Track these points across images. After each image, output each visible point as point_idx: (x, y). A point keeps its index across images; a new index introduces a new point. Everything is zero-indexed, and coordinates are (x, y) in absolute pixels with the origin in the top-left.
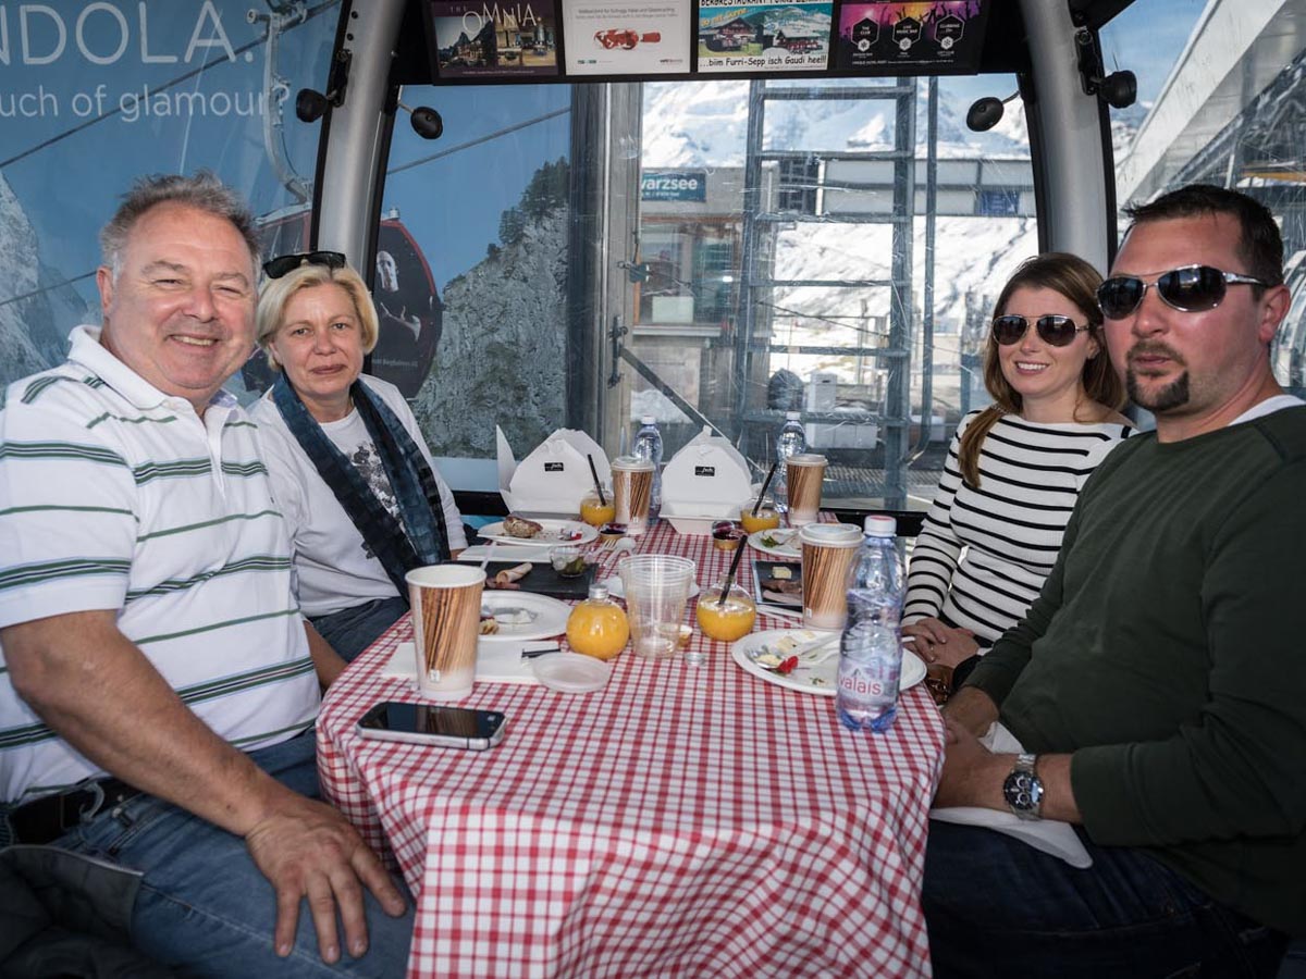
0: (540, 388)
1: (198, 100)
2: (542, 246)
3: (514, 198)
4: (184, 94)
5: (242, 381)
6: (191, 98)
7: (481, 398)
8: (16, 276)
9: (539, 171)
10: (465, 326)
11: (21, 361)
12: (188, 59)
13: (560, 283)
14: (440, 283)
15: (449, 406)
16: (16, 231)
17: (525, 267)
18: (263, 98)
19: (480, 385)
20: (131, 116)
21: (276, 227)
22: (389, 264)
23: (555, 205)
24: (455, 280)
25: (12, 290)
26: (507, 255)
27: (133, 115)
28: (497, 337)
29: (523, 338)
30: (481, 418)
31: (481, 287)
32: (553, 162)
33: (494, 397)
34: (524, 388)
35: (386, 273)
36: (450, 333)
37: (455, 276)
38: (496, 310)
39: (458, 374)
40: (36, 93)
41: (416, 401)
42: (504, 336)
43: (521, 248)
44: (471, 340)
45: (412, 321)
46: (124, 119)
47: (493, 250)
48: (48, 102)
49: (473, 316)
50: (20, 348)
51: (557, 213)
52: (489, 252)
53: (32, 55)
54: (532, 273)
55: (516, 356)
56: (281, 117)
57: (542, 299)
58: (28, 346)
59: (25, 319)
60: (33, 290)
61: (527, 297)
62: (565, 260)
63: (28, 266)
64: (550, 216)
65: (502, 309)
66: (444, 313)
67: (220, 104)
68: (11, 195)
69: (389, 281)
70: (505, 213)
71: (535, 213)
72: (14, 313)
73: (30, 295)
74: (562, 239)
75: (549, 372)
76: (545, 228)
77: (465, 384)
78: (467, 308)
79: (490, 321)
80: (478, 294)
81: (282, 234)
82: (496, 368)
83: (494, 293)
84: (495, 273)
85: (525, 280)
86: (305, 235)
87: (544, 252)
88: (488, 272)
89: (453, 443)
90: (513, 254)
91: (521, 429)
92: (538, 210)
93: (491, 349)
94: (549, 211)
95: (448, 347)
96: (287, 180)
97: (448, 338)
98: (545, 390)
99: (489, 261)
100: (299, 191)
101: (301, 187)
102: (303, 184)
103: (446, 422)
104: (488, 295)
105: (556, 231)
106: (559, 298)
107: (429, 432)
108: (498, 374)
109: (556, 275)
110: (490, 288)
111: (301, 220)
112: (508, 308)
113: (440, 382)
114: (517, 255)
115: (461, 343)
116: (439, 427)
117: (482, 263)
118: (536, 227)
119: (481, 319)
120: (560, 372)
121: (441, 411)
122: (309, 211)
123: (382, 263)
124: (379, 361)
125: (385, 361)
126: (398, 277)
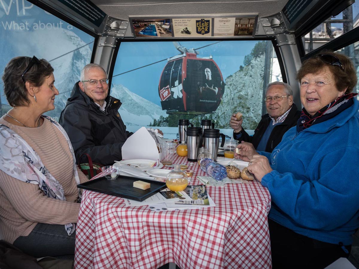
0: (254, 108)
2: (257, 66)
5: (161, 107)
7: (236, 111)
9: (256, 44)
10: (232, 90)
13: (261, 77)
15: (226, 114)
17: (251, 72)
19: (236, 107)
21: (174, 61)
22: (209, 72)
23: (261, 54)
24: (229, 76)
26: (246, 69)
28: (241, 93)
29: (250, 93)
31: (237, 78)
33: (240, 111)
34: (249, 108)
35: (208, 75)
36: (227, 91)
37: (230, 75)
38: (242, 85)
39: (229, 104)
41: (216, 113)
42: (244, 93)
43: (250, 67)
44: (233, 94)
45: (215, 89)
47: (241, 68)
49: (234, 87)
51: (262, 56)
54: (253, 74)
55: (247, 99)
57: (256, 82)
61: (251, 81)
62: (264, 70)
64: (259, 57)
65: (243, 85)
66: (225, 86)
69: (208, 77)
70: (246, 57)
71: (255, 56)
74: (263, 64)
75: (257, 103)
76: (258, 61)
77: (230, 107)
78: (232, 85)
79: (239, 88)
80: (236, 81)
81: (176, 63)
82: (241, 102)
83: (241, 80)
84: (242, 74)
85: (251, 76)
86: (183, 63)
87: (257, 68)
88: (240, 74)
89: (226, 124)
90: (248, 69)
91: (248, 120)
92: (256, 55)
93: (239, 97)
94: (259, 56)
95: (226, 96)
96: (178, 48)
97: (226, 94)
98: (256, 109)
99: (240, 71)
100: (181, 50)
101: (182, 49)
102: (183, 48)
103: (225, 118)
104: (239, 81)
105: (261, 62)
106: (261, 81)
107: (219, 122)
108: (241, 104)
109: (260, 75)
110: (240, 79)
111: (182, 59)
112: (245, 84)
113: (223, 107)
114: (249, 69)
115: (230, 95)
116: (222, 120)
117: (238, 71)
118: (255, 60)
119: (237, 88)
120: (261, 103)
121: (223, 115)
122: (185, 56)
123: (207, 72)
124: (204, 101)
125: (206, 101)
126: (212, 76)
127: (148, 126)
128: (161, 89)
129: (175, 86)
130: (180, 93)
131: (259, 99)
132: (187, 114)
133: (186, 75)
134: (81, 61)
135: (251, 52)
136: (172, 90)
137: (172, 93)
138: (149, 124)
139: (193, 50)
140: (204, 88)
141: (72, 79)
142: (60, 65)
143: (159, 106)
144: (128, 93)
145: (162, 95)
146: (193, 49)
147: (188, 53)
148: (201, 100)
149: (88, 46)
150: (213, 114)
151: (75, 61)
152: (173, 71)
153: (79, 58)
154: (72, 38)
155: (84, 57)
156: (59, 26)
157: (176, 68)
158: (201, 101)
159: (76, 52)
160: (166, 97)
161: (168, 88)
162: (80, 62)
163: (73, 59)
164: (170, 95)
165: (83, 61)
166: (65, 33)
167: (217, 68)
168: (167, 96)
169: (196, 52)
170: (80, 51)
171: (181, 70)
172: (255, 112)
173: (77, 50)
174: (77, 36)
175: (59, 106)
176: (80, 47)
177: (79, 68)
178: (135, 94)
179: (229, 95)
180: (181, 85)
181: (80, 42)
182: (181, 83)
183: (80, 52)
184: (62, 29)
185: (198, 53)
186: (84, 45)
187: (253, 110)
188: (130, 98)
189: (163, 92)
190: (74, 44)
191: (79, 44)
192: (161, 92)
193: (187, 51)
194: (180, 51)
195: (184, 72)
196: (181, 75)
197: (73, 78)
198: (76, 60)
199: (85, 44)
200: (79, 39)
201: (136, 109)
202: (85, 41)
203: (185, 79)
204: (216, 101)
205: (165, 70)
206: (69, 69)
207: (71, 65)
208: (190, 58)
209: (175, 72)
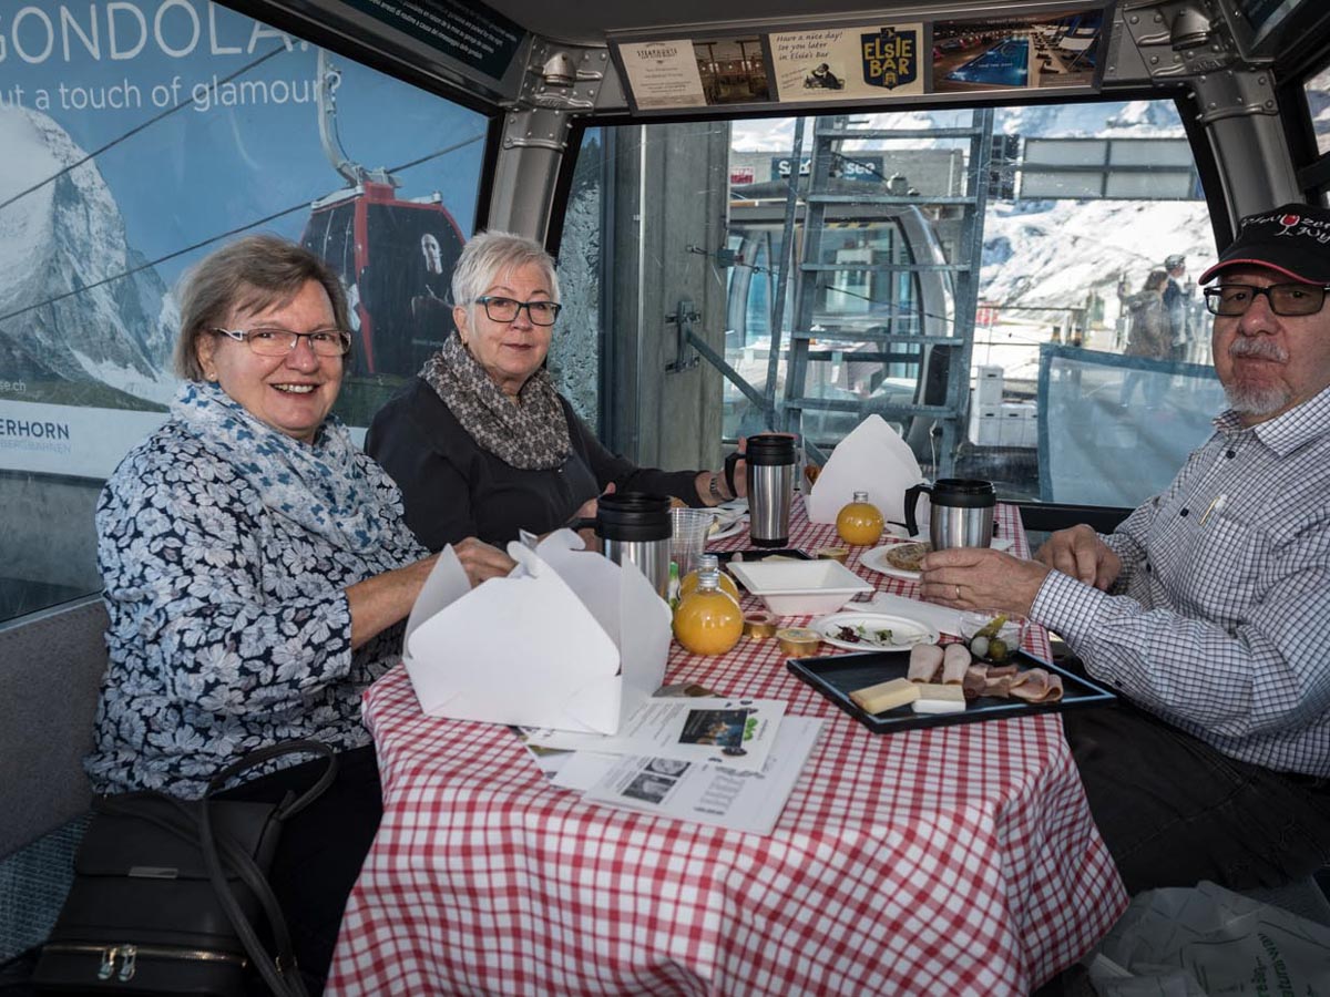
0: (574, 371)
1: (259, 88)
2: (575, 227)
4: (249, 83)
6: (253, 87)
8: (107, 259)
11: (113, 338)
12: (250, 50)
13: (591, 265)
16: (106, 216)
18: (318, 85)
20: (203, 105)
21: (330, 211)
22: (433, 246)
23: (587, 188)
25: (103, 273)
27: (204, 105)
34: (559, 371)
35: (430, 255)
40: (123, 88)
46: (196, 109)
48: (132, 93)
50: (112, 326)
51: (588, 195)
53: (118, 51)
54: (564, 255)
56: (334, 104)
57: (575, 282)
58: (118, 324)
59: (116, 299)
60: (121, 272)
62: (596, 242)
63: (117, 249)
64: (581, 198)
67: (280, 92)
68: (102, 182)
69: (433, 263)
72: (107, 292)
73: (119, 276)
74: (593, 222)
75: (581, 355)
76: (578, 209)
81: (335, 217)
86: (356, 219)
94: (581, 191)
96: (339, 165)
98: (578, 373)
100: (351, 175)
101: (352, 171)
102: (353, 168)
105: (588, 213)
106: (591, 280)
109: (587, 258)
111: (353, 204)
120: (593, 355)
122: (361, 195)
123: (427, 246)
125: (430, 343)
126: (442, 259)
131: (587, 339)
132: (378, 385)
133: (366, 256)
139: (382, 174)
140: (424, 301)
141: (55, 264)
142: (24, 220)
146: (382, 168)
147: (370, 184)
148: (416, 339)
149: (91, 161)
151: (60, 208)
152: (329, 242)
153: (70, 200)
154: (50, 136)
156: (15, 101)
157: (338, 232)
158: (414, 342)
159: (61, 181)
162: (74, 213)
163: (55, 199)
165: (81, 206)
166: (32, 121)
169: (391, 180)
170: (73, 178)
171: (351, 238)
172: (578, 383)
173: (64, 175)
174: (62, 131)
175: (28, 348)
176: (72, 164)
177: (71, 231)
180: (354, 289)
181: (72, 149)
182: (356, 280)
183: (73, 181)
184: (23, 109)
185: (397, 183)
186: (82, 158)
187: (571, 378)
190: (54, 154)
191: (68, 157)
193: (365, 177)
194: (345, 175)
195: (360, 247)
196: (354, 253)
197: (58, 261)
198: (62, 204)
200: (68, 141)
202: (83, 148)
203: (364, 267)
205: (306, 239)
206: (46, 233)
207: (50, 223)
208: (376, 201)
209: (336, 246)
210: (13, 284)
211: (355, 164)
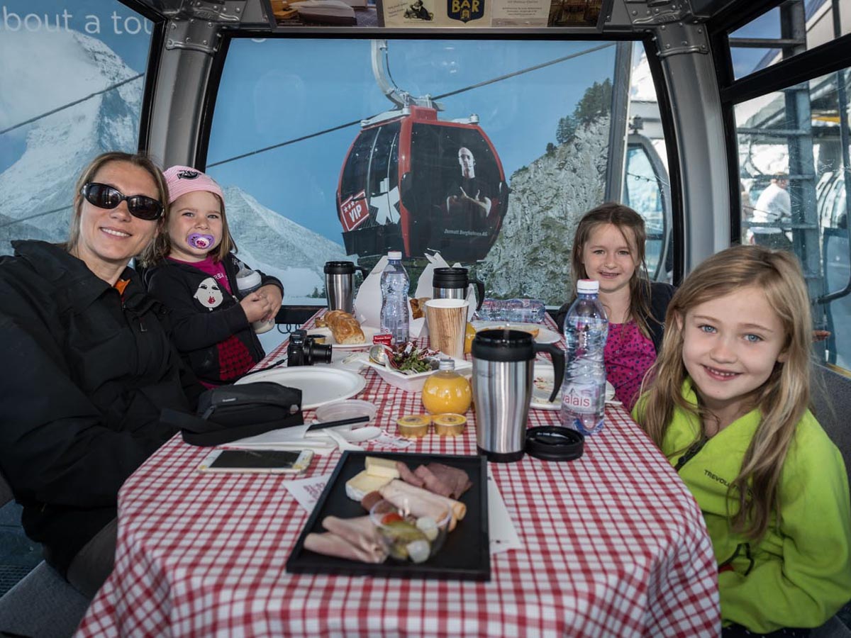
2: (589, 145)
3: (569, 109)
5: (344, 248)
7: (536, 259)
9: (590, 89)
10: (526, 205)
13: (600, 173)
14: (508, 172)
15: (510, 266)
17: (575, 161)
19: (536, 249)
21: (377, 128)
22: (468, 157)
23: (601, 115)
24: (520, 170)
26: (562, 151)
28: (550, 214)
29: (571, 214)
30: (534, 274)
31: (540, 176)
32: (601, 82)
33: (546, 259)
35: (466, 164)
36: (513, 209)
37: (521, 167)
38: (551, 193)
39: (518, 241)
41: (483, 263)
42: (556, 213)
43: (573, 146)
44: (530, 216)
45: (485, 202)
47: (551, 148)
49: (533, 198)
51: (602, 120)
52: (547, 150)
54: (580, 165)
55: (564, 228)
57: (586, 185)
61: (574, 183)
62: (606, 156)
64: (594, 122)
65: (555, 192)
66: (510, 195)
69: (468, 170)
70: (562, 120)
71: (585, 120)
74: (604, 141)
76: (591, 132)
77: (523, 249)
78: (527, 191)
79: (546, 201)
80: (537, 181)
81: (382, 133)
82: (548, 237)
83: (549, 180)
84: (551, 166)
85: (574, 171)
86: (400, 134)
87: (590, 150)
88: (546, 163)
89: (512, 293)
90: (567, 151)
91: (566, 282)
92: (587, 118)
93: (546, 222)
94: (595, 119)
95: (512, 221)
96: (388, 92)
97: (512, 214)
99: (547, 155)
100: (398, 100)
101: (400, 97)
102: (401, 95)
103: (508, 277)
104: (545, 182)
105: (600, 134)
106: (600, 184)
107: (494, 286)
108: (549, 242)
109: (598, 167)
110: (546, 177)
112: (560, 192)
113: (504, 247)
114: (569, 152)
115: (522, 218)
116: (502, 282)
117: (542, 158)
118: (585, 131)
119: (539, 200)
121: (504, 270)
122: (407, 116)
123: (463, 157)
124: (456, 232)
125: (462, 232)
126: (476, 167)
127: (308, 296)
128: (343, 201)
129: (382, 191)
130: (394, 210)
132: (414, 267)
133: (408, 165)
134: (123, 120)
135: (575, 109)
136: (371, 204)
137: (374, 211)
138: (312, 292)
139: (428, 100)
140: (457, 200)
142: (66, 130)
143: (339, 246)
144: (256, 210)
145: (347, 215)
146: (427, 96)
147: (416, 107)
148: (448, 229)
150: (478, 266)
151: (106, 120)
152: (374, 153)
153: (116, 113)
154: (98, 56)
155: (130, 109)
157: (383, 145)
158: (447, 231)
159: (108, 95)
160: (357, 221)
161: (362, 198)
162: (120, 124)
163: (100, 112)
164: (368, 215)
165: (128, 118)
166: (80, 43)
167: (490, 149)
168: (360, 218)
169: (434, 105)
170: (121, 94)
171: (396, 150)
173: (112, 91)
176: (121, 81)
177: (117, 139)
178: (275, 213)
179: (519, 217)
180: (396, 190)
181: (122, 68)
182: (397, 185)
183: (121, 96)
184: (69, 31)
185: (440, 108)
186: (131, 76)
188: (259, 223)
189: (349, 207)
190: (103, 72)
191: (118, 74)
192: (343, 208)
193: (411, 101)
194: (393, 100)
195: (403, 157)
196: (397, 163)
198: (109, 116)
199: (133, 74)
201: (277, 253)
202: (133, 67)
203: (407, 174)
204: (485, 234)
205: (354, 150)
206: (89, 141)
207: (95, 132)
208: (420, 121)
209: (381, 155)
210: (50, 185)
211: (404, 92)
